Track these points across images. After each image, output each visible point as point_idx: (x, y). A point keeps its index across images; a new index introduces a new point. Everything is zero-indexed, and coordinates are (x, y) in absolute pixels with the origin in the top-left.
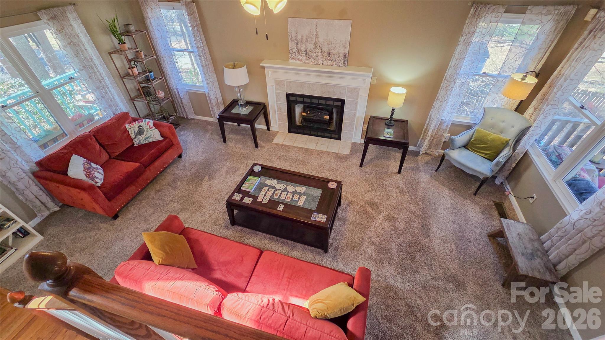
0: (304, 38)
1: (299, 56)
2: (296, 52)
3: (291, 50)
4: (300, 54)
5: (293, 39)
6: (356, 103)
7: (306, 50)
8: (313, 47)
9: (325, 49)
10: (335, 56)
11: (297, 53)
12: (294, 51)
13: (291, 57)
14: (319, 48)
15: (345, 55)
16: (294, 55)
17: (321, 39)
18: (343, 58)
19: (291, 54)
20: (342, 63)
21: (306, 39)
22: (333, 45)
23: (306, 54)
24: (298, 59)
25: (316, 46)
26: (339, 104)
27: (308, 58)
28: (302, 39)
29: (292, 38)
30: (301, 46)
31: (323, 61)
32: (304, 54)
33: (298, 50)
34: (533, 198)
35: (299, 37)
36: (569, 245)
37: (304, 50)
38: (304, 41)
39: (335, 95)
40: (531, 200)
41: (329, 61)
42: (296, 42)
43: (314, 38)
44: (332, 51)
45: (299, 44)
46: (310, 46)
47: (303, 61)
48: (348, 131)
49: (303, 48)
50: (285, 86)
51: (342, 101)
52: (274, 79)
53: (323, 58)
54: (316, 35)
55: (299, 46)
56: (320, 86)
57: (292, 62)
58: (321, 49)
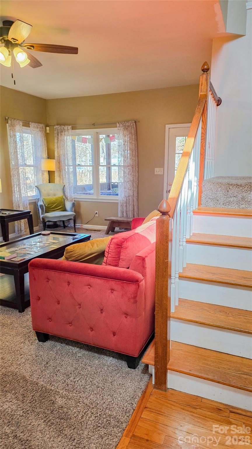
34: (97, 213)
40: (97, 215)
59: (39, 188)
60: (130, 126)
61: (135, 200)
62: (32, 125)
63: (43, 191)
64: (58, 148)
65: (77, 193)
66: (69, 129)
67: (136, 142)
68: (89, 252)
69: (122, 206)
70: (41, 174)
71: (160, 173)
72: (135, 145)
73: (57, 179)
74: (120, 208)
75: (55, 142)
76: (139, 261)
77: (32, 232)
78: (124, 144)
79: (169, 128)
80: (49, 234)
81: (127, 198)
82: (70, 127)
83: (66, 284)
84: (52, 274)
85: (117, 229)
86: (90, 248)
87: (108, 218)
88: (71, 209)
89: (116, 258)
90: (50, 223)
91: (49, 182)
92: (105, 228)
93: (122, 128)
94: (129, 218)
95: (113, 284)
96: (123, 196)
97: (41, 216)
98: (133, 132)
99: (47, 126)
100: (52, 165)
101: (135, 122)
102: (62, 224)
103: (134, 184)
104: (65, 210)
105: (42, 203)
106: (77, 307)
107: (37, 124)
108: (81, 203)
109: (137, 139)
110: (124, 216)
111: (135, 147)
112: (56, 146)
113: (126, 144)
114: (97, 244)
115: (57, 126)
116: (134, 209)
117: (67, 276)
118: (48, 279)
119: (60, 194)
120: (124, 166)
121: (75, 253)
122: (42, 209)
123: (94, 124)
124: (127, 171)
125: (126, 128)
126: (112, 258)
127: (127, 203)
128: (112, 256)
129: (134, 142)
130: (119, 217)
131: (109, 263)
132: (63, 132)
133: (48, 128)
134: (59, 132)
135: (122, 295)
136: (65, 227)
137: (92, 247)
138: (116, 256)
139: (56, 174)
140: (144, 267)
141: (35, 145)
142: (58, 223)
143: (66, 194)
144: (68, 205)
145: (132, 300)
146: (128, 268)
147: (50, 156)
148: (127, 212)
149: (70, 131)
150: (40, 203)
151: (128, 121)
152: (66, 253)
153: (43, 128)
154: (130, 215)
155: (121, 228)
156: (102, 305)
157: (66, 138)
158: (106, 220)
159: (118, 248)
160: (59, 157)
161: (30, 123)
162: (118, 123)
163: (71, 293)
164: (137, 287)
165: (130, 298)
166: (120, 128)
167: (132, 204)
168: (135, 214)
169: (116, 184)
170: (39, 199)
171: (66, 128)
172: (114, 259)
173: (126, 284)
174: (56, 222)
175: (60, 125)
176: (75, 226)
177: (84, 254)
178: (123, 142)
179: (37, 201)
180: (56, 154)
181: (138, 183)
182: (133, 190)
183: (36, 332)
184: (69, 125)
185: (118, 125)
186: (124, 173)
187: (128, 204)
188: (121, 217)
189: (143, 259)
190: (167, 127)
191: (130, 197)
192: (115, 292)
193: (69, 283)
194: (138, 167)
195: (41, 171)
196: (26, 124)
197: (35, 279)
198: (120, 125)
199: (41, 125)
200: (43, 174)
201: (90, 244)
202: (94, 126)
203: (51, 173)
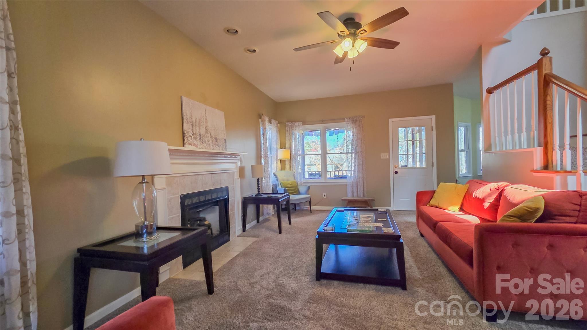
0: (198, 121)
1: (195, 141)
2: (192, 135)
3: (187, 133)
4: (195, 138)
5: (189, 120)
6: (234, 188)
7: (200, 134)
8: (205, 131)
9: (213, 134)
10: (220, 141)
11: (192, 137)
12: (190, 134)
13: (187, 141)
14: (209, 133)
15: (225, 140)
16: (190, 140)
17: (209, 124)
18: (224, 143)
19: (187, 137)
20: (225, 148)
21: (199, 122)
22: (217, 131)
23: (200, 138)
24: (194, 145)
25: (207, 131)
27: (202, 143)
28: (196, 121)
29: (187, 119)
30: (196, 130)
31: (213, 146)
32: (199, 139)
33: (193, 133)
34: (325, 195)
35: (194, 119)
37: (199, 134)
38: (197, 124)
39: (222, 184)
40: (325, 197)
41: (217, 146)
42: (191, 124)
43: (205, 122)
44: (218, 137)
45: (194, 126)
46: (203, 131)
47: (198, 147)
48: (233, 224)
49: (197, 132)
50: (178, 185)
51: (227, 189)
52: (166, 177)
53: (212, 143)
54: (206, 119)
55: (194, 128)
56: (210, 176)
57: (188, 147)
58: (210, 134)
59: (276, 174)
60: (358, 120)
63: (278, 177)
64: (289, 141)
66: (300, 125)
69: (352, 187)
71: (386, 157)
72: (363, 135)
73: (287, 167)
74: (349, 189)
75: (286, 136)
78: (353, 135)
79: (392, 121)
81: (357, 180)
82: (300, 123)
91: (281, 170)
93: (350, 122)
96: (353, 178)
98: (361, 125)
100: (287, 154)
101: (362, 117)
104: (299, 193)
107: (274, 121)
111: (363, 137)
112: (287, 139)
113: (355, 134)
115: (288, 123)
119: (292, 180)
120: (354, 153)
123: (322, 120)
125: (354, 122)
127: (357, 184)
132: (295, 127)
134: (291, 128)
139: (287, 163)
144: (301, 189)
147: (283, 147)
148: (357, 191)
151: (356, 117)
157: (297, 133)
160: (290, 147)
161: (272, 119)
162: (347, 118)
166: (348, 123)
167: (363, 185)
170: (277, 183)
171: (297, 124)
175: (292, 122)
180: (287, 145)
185: (346, 120)
190: (391, 120)
191: (360, 179)
194: (365, 154)
196: (270, 121)
198: (348, 120)
199: (277, 122)
202: (322, 122)
203: (282, 162)
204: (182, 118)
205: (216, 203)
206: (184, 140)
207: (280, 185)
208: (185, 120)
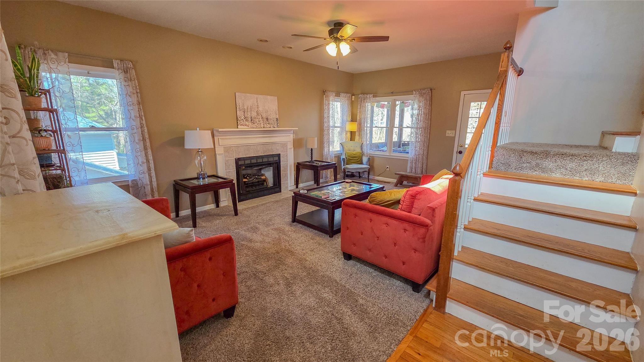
0: (249, 107)
1: (246, 122)
2: (244, 119)
3: (239, 117)
4: (247, 120)
5: (241, 109)
6: (287, 155)
8: (256, 114)
9: (264, 115)
10: (271, 120)
11: (244, 120)
12: (242, 118)
13: (240, 123)
14: (260, 115)
15: (277, 119)
16: (242, 122)
17: (260, 109)
18: (276, 122)
19: (240, 121)
20: (276, 125)
21: (251, 108)
22: (269, 113)
23: (251, 120)
24: (246, 125)
25: (258, 114)
26: (276, 158)
27: (253, 123)
28: (247, 108)
29: (240, 108)
30: (248, 114)
31: (264, 125)
33: (245, 117)
34: (388, 167)
35: (246, 107)
36: (420, 162)
37: (250, 117)
38: (249, 110)
39: (273, 151)
40: (388, 169)
41: (268, 124)
42: (243, 111)
43: (256, 108)
44: (269, 117)
45: (246, 112)
46: (254, 114)
47: (250, 126)
48: (285, 181)
49: (248, 116)
50: (233, 152)
51: (279, 155)
52: (224, 147)
53: (263, 122)
54: (257, 105)
55: (246, 114)
56: (262, 146)
57: (241, 128)
58: (262, 116)
59: (343, 145)
60: (426, 93)
61: (424, 158)
62: (342, 95)
63: (345, 147)
64: (360, 113)
65: (372, 150)
66: (371, 97)
67: (430, 107)
68: (388, 199)
69: (412, 163)
70: (345, 134)
71: (451, 135)
72: (429, 110)
73: (357, 137)
74: (409, 165)
75: (358, 108)
76: (430, 211)
77: (335, 180)
78: (419, 109)
79: (464, 94)
80: (351, 182)
81: (417, 156)
82: (371, 95)
83: (368, 221)
84: (359, 212)
85: (405, 183)
86: (388, 196)
87: (398, 173)
88: (367, 163)
89: (410, 206)
90: (349, 173)
91: (351, 140)
92: (395, 181)
93: (418, 95)
94: (418, 174)
95: (406, 225)
96: (413, 154)
97: (343, 167)
98: (428, 98)
99: (353, 95)
100: (353, 127)
101: (431, 90)
102: (358, 175)
103: (425, 144)
104: (362, 163)
105: (344, 157)
106: (376, 239)
107: (345, 94)
108: (375, 158)
109: (431, 105)
110: (413, 172)
111: (429, 112)
112: (358, 111)
113: (421, 108)
114: (394, 194)
115: (361, 95)
116: (423, 166)
117: (370, 215)
118: (356, 215)
119: (358, 150)
120: (417, 128)
121: (377, 199)
122: (344, 162)
123: (392, 92)
124: (419, 132)
125: (421, 95)
126: (407, 206)
127: (416, 160)
128: (406, 205)
129: (428, 107)
130: (408, 172)
131: (404, 209)
132: (366, 99)
133: (353, 97)
134: (362, 100)
135: (413, 235)
136: (360, 177)
137: (390, 195)
138: (410, 205)
139: (357, 134)
140: (433, 216)
141: (342, 111)
142: (355, 174)
143: (363, 150)
144: (365, 159)
145: (421, 240)
146: (420, 215)
147: (353, 120)
148: (416, 168)
149: (371, 99)
150: (343, 157)
151: (424, 89)
152: (371, 198)
153: (350, 97)
154: (419, 171)
155: (409, 182)
156: (396, 240)
157: (368, 105)
158: (396, 174)
159: (412, 198)
160: (360, 119)
161: (341, 94)
162: (415, 91)
163: (372, 228)
164: (427, 230)
165: (419, 238)
166: (416, 95)
167: (422, 162)
168: (424, 171)
169: (406, 142)
170: (342, 153)
171: (368, 96)
172: (408, 207)
173: (417, 227)
174: (353, 172)
175: (364, 94)
176: (368, 177)
177: (383, 200)
178: (418, 107)
179: (340, 155)
180: (358, 118)
181: (429, 143)
182: (423, 150)
183: (343, 252)
184: (372, 94)
185: (414, 92)
186: (417, 133)
187: (417, 162)
188: (409, 173)
189: (433, 210)
191: (420, 155)
192: (407, 232)
193: (371, 220)
194: (430, 130)
195: (345, 131)
196: (338, 95)
197: (346, 214)
198: (416, 93)
199: (349, 95)
200: (346, 134)
201: (389, 193)
202: (392, 93)
203: (352, 134)
204: (236, 107)
205: (269, 164)
206: (237, 123)
207: (344, 153)
208: (238, 109)
